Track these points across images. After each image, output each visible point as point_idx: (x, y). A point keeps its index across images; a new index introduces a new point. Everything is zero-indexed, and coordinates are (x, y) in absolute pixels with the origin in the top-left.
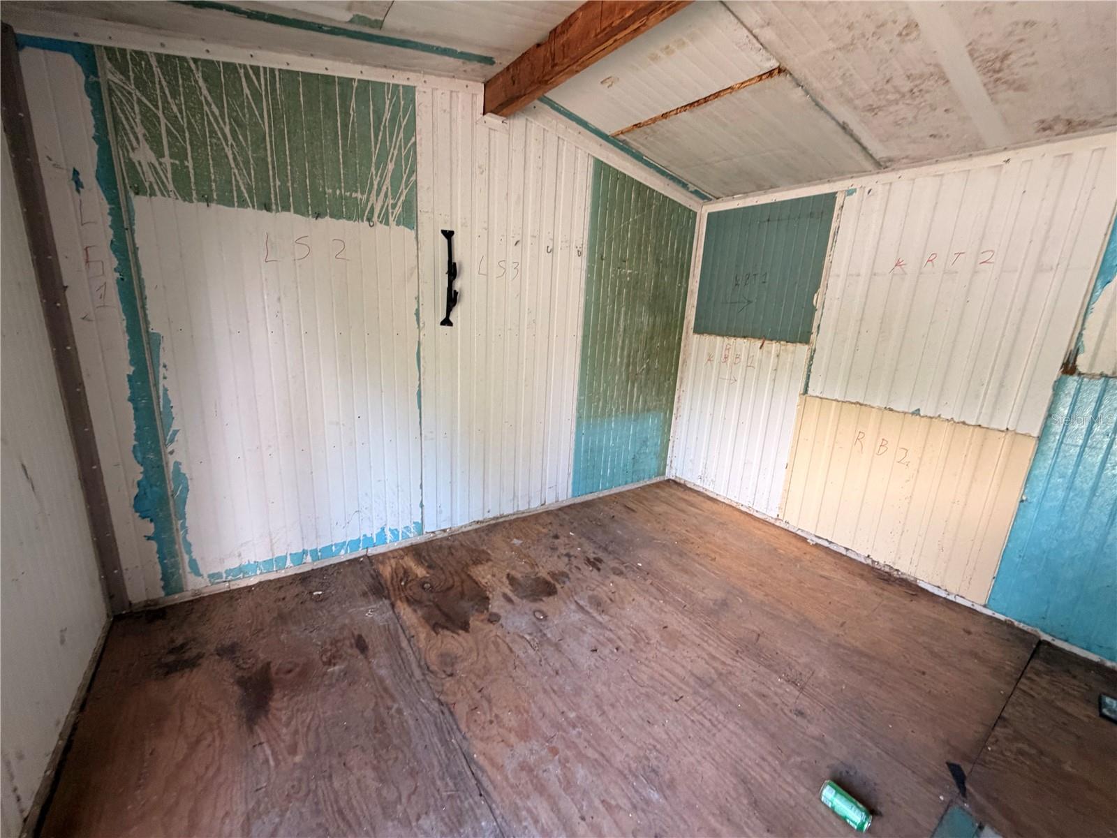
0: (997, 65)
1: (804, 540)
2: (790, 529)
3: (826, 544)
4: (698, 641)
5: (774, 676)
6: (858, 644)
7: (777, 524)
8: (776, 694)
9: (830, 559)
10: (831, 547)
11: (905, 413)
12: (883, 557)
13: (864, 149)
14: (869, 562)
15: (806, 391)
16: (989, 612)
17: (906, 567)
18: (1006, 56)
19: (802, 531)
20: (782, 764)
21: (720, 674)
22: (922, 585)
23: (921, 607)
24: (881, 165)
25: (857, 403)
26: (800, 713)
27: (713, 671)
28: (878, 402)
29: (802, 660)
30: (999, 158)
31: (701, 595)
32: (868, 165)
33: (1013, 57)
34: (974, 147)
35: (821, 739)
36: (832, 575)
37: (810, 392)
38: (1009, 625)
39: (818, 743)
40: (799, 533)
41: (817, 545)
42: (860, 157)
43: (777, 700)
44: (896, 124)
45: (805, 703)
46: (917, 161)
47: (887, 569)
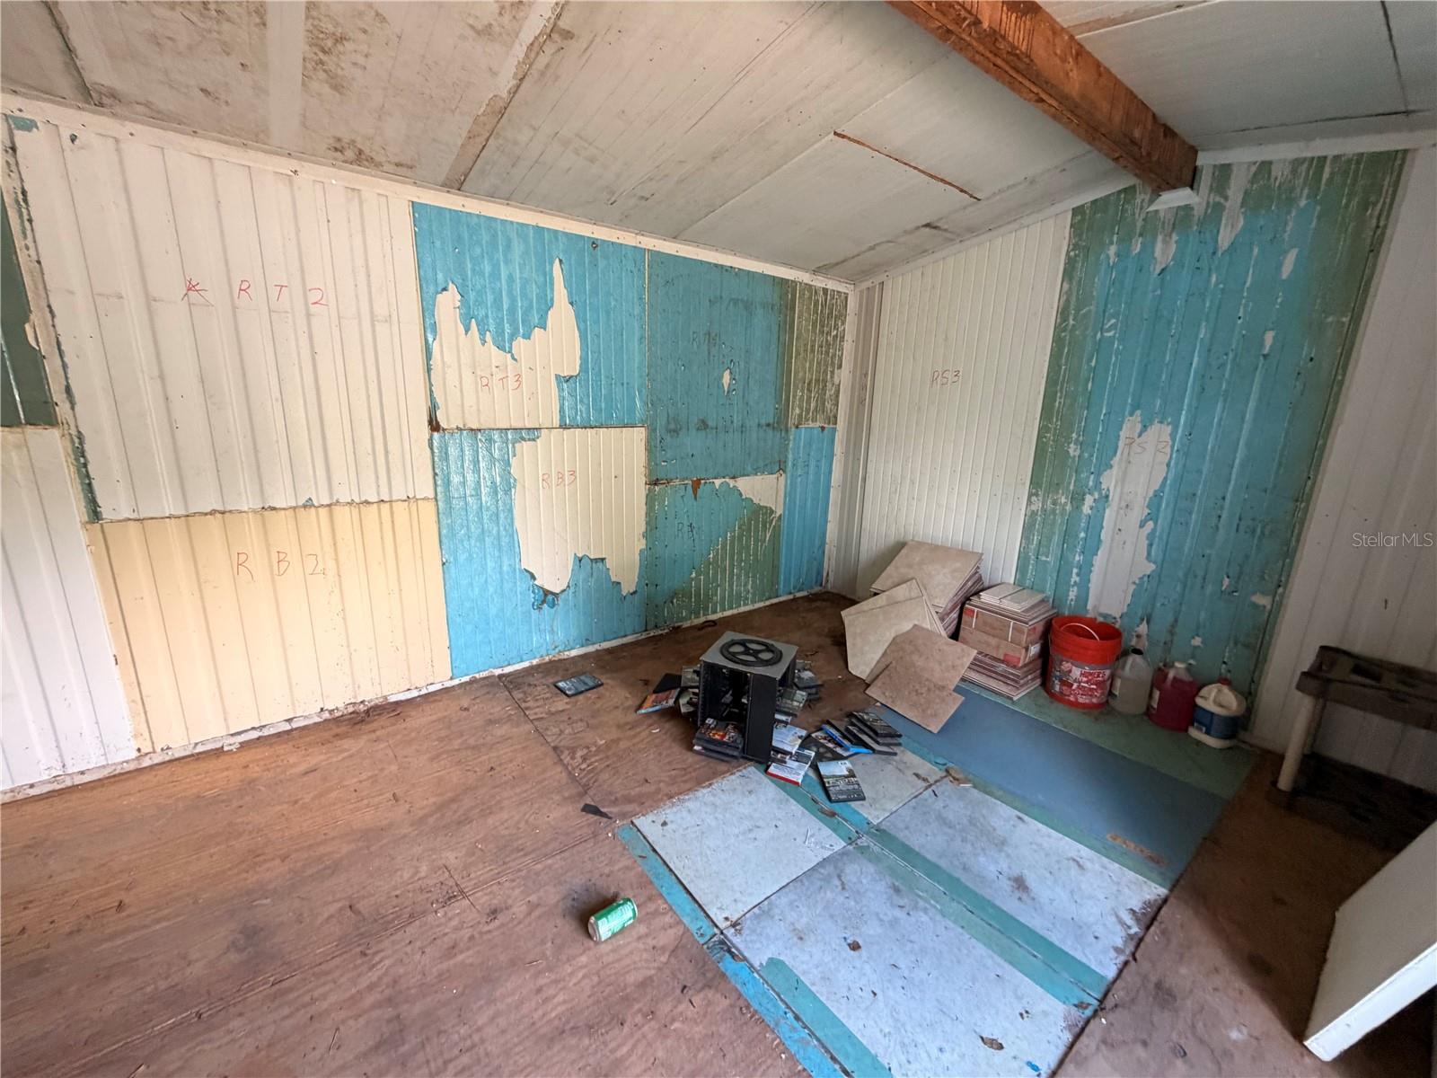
0: (329, 43)
1: (219, 752)
2: (177, 756)
3: (255, 735)
4: (302, 1016)
5: (430, 918)
6: (432, 800)
7: (146, 762)
8: (456, 929)
9: (281, 749)
10: (266, 732)
11: (294, 508)
12: (339, 700)
13: (69, 50)
14: (326, 715)
15: (95, 514)
16: (456, 682)
17: (370, 694)
18: (341, 39)
19: (202, 743)
20: (550, 969)
21: (389, 1001)
22: (393, 699)
23: (417, 720)
24: (91, 96)
25: (213, 512)
26: (494, 913)
27: (377, 1013)
29: (424, 869)
30: (286, 165)
31: (198, 969)
32: (64, 84)
33: (349, 46)
34: (252, 136)
35: (533, 907)
36: (313, 761)
37: (106, 512)
38: (473, 681)
39: (537, 913)
40: (200, 749)
41: (243, 745)
42: (53, 60)
43: (466, 933)
44: (154, 38)
45: (483, 899)
46: (158, 117)
47: (351, 709)
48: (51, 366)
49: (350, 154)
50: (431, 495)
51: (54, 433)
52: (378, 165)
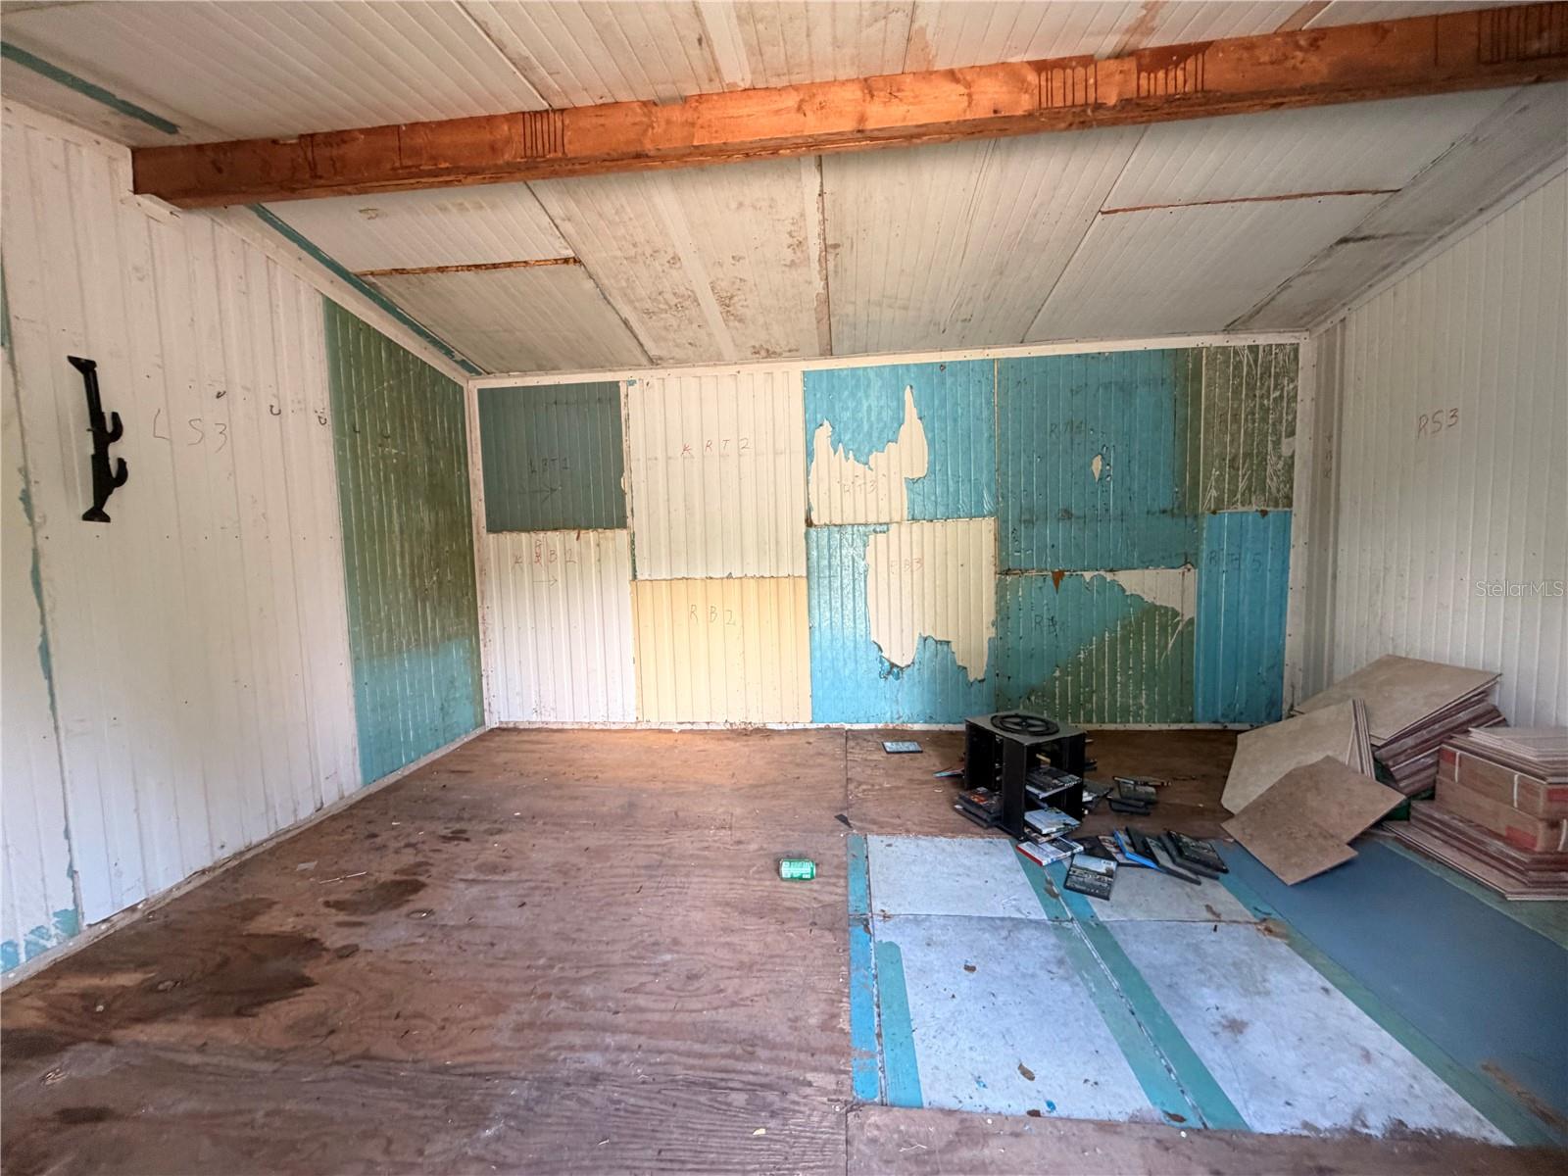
0: (727, 302)
1: (670, 731)
2: (653, 727)
3: (688, 727)
4: (627, 843)
5: (706, 831)
6: (751, 782)
7: (639, 727)
8: (715, 841)
9: (697, 737)
10: (695, 727)
11: (722, 579)
12: (737, 719)
13: (641, 345)
14: (728, 726)
15: (635, 577)
16: (814, 726)
17: (756, 720)
18: (731, 298)
19: (665, 723)
20: (745, 878)
21: (663, 855)
22: (770, 726)
23: (776, 741)
24: (654, 362)
25: (683, 578)
26: (739, 842)
27: (655, 856)
28: (700, 574)
29: (721, 810)
30: (733, 369)
31: (605, 809)
32: (644, 361)
33: (736, 298)
34: (717, 359)
35: (761, 848)
36: (707, 747)
37: (639, 577)
38: (827, 728)
39: (761, 852)
40: (663, 727)
41: (682, 732)
42: (637, 352)
43: (718, 845)
44: (666, 328)
45: (738, 835)
46: (680, 362)
47: (743, 726)
48: (628, 498)
49: (763, 353)
50: (805, 575)
51: (625, 532)
52: (780, 355)
